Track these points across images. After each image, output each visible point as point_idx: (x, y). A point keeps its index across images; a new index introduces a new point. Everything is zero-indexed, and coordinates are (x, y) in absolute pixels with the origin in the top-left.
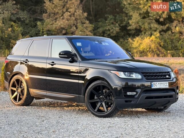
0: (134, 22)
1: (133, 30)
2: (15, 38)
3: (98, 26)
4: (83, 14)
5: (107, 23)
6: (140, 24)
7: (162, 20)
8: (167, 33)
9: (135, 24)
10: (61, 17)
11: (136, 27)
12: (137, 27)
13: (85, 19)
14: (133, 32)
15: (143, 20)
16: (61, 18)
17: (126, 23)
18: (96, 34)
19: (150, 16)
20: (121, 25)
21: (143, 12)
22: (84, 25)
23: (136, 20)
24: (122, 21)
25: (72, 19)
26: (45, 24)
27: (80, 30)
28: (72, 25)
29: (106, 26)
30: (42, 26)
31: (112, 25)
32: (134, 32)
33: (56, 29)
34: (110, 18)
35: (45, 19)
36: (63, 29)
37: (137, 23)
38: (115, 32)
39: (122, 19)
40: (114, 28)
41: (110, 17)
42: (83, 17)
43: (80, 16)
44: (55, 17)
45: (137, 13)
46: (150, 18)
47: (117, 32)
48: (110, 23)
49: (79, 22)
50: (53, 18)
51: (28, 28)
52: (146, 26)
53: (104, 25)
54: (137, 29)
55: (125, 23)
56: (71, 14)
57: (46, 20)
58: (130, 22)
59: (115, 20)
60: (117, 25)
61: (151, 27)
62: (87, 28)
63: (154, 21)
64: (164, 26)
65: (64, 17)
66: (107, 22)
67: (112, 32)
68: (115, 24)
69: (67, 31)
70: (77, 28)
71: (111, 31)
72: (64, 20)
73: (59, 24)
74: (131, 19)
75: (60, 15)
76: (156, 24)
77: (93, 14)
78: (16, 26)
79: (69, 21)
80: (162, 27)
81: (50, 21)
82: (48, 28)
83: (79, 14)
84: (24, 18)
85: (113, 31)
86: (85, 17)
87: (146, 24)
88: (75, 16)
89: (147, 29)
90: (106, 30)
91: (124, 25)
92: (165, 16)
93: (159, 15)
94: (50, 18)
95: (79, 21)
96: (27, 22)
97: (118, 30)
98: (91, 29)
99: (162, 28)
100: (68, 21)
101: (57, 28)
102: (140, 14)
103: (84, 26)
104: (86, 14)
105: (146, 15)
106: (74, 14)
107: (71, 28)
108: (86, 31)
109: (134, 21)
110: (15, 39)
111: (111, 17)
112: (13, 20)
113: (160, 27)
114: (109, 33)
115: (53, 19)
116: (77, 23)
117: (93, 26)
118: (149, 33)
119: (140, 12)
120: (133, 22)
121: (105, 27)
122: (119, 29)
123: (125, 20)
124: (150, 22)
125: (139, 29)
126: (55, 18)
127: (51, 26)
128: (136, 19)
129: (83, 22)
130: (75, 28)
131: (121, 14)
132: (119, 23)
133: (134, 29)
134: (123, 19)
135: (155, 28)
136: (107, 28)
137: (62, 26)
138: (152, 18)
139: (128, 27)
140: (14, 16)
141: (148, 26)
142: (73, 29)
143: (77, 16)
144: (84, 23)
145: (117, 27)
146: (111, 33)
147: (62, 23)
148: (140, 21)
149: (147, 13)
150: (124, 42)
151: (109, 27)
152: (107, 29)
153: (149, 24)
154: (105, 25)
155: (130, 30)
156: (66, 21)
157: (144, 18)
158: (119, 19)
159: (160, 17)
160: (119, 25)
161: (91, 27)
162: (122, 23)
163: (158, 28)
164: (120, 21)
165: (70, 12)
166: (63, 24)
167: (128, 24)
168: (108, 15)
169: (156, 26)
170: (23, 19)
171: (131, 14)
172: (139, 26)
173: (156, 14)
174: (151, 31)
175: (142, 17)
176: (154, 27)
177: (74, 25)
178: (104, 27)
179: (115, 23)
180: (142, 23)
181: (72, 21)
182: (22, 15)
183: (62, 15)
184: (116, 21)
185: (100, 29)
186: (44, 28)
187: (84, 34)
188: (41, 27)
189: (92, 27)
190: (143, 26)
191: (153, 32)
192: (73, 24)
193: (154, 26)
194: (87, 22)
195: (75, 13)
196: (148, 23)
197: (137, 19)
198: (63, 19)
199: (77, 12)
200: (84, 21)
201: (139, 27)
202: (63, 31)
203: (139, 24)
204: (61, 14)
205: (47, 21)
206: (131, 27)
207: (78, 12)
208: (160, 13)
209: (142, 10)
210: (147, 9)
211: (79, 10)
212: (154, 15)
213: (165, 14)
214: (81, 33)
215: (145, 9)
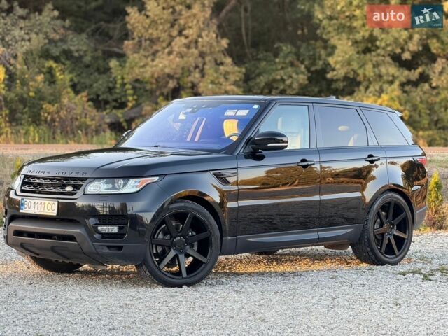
0: (341, 62)
1: (339, 80)
2: (52, 98)
3: (258, 71)
4: (218, 42)
5: (279, 63)
6: (355, 66)
7: (407, 56)
8: (419, 89)
9: (342, 66)
10: (164, 48)
11: (346, 73)
12: (349, 73)
13: (224, 55)
14: (341, 85)
15: (362, 56)
16: (167, 50)
17: (324, 64)
18: (252, 89)
19: (379, 48)
20: (313, 69)
21: (363, 37)
22: (221, 68)
23: (343, 57)
24: (314, 59)
25: (193, 54)
26: (127, 65)
27: (209, 81)
28: (192, 69)
29: (277, 70)
30: (121, 70)
31: (290, 69)
32: (344, 87)
33: (152, 76)
34: (285, 52)
35: (129, 53)
36: (170, 76)
37: (346, 64)
38: (296, 86)
39: (314, 55)
40: (294, 75)
41: (284, 48)
42: (217, 49)
43: (211, 46)
44: (152, 47)
45: (348, 39)
46: (379, 51)
47: (300, 85)
48: (284, 63)
49: (210, 61)
50: (148, 51)
51: (91, 74)
52: (369, 71)
53: (271, 67)
54: (349, 77)
55: (321, 63)
56: (190, 42)
57: (131, 57)
58: (331, 60)
59: (298, 55)
60: (302, 67)
61: (382, 74)
62: (227, 77)
63: (388, 59)
64: (413, 71)
65: (172, 48)
66: (277, 60)
67: (290, 86)
68: (298, 66)
69: (181, 83)
70: (203, 76)
71: (288, 82)
72: (172, 57)
73: (161, 65)
74: (333, 54)
75: (164, 45)
76: (393, 66)
77: (247, 40)
78: (59, 71)
79: (185, 59)
80: (406, 72)
81: (140, 59)
82: (134, 75)
83: (208, 42)
84: (81, 50)
85: (292, 83)
86: (223, 49)
87: (369, 67)
88: (200, 47)
89: (371, 79)
90: (275, 81)
91: (318, 67)
92: (414, 46)
93: (400, 44)
94: (142, 52)
95: (208, 59)
96: (87, 59)
97: (303, 79)
98: (238, 79)
99: (408, 76)
100: (181, 59)
101: (156, 76)
102: (356, 42)
103: (220, 72)
104: (225, 43)
105: (370, 45)
106: (196, 42)
107: (190, 75)
108: (224, 84)
109: (340, 59)
110: (53, 100)
111: (286, 48)
112: (54, 55)
113: (402, 73)
114: (282, 87)
115: (147, 54)
116: (204, 64)
117: (244, 70)
118: (377, 88)
119: (355, 37)
120: (336, 63)
121: (273, 75)
122: (306, 77)
123: (320, 56)
124: (380, 62)
125: (353, 78)
126: (152, 51)
127: (142, 70)
128: (344, 54)
129: (219, 62)
130: (197, 75)
131: (313, 42)
132: (307, 63)
133: (342, 79)
134: (317, 54)
135: (389, 76)
136: (277, 75)
137: (167, 71)
138: (383, 53)
139: (328, 73)
140: (56, 46)
141: (374, 72)
142: (195, 77)
143: (203, 46)
144: (222, 64)
145: (303, 73)
146: (286, 88)
147: (166, 63)
148: (353, 60)
149: (372, 39)
151: (282, 72)
152: (279, 77)
153: (376, 66)
154: (274, 67)
155: (332, 81)
156: (178, 59)
157: (367, 51)
158: (307, 54)
159: (403, 50)
160: (306, 67)
161: (236, 72)
162: (314, 64)
163: (398, 77)
164: (310, 59)
165: (187, 37)
166: (170, 66)
167: (328, 67)
168: (281, 45)
169: (393, 70)
170: (76, 54)
171: (333, 41)
172: (353, 70)
173: (392, 43)
174: (380, 84)
175: (360, 49)
176: (388, 74)
177: (196, 67)
178: (271, 74)
179: (296, 63)
180: (358, 63)
181: (191, 59)
182: (76, 43)
183: (169, 44)
184: (301, 59)
185: (262, 78)
186: (125, 76)
187: (220, 88)
188: (119, 72)
189: (240, 72)
190: (360, 72)
191: (386, 86)
192: (194, 65)
193: (387, 70)
194: (229, 60)
195: (200, 40)
196: (373, 64)
197: (346, 53)
198: (170, 53)
199: (205, 38)
200: (221, 58)
201: (352, 73)
202: (171, 82)
203: (352, 65)
204: (167, 42)
205: (133, 57)
206: (335, 73)
207: (207, 36)
208: (401, 40)
209: (359, 33)
210: (371, 29)
211: (209, 32)
212: (387, 45)
213: (415, 43)
214: (212, 88)
215: (367, 31)
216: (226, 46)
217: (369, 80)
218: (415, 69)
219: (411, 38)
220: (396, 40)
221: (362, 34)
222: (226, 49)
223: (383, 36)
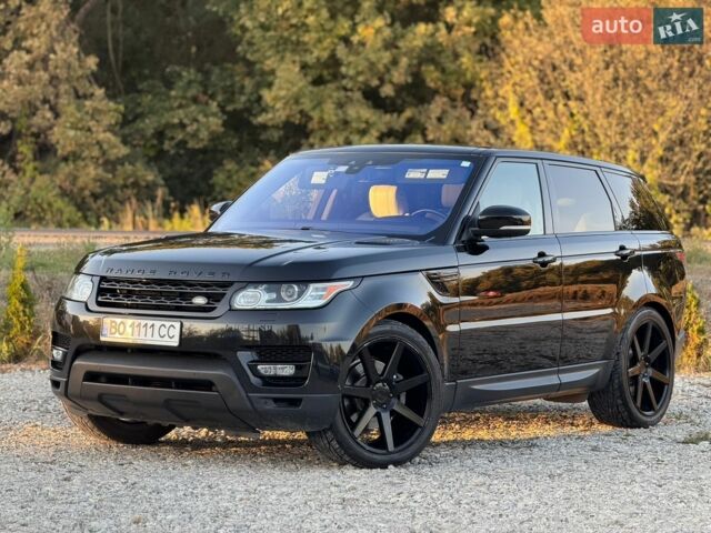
0: (284, 98)
1: (276, 127)
3: (139, 110)
4: (79, 59)
5: (176, 98)
6: (307, 105)
7: (387, 91)
9: (286, 104)
11: (288, 117)
12: (293, 116)
13: (90, 82)
14: (276, 135)
15: (315, 89)
17: (249, 100)
18: (129, 139)
19: (344, 77)
20: (230, 108)
21: (318, 59)
22: (88, 103)
23: (288, 90)
24: (231, 93)
25: (40, 79)
27: (68, 125)
28: (38, 103)
29: (172, 109)
31: (193, 108)
32: (280, 138)
34: (185, 80)
37: (292, 102)
38: (204, 134)
39: (232, 86)
40: (201, 118)
41: (184, 74)
42: (80, 72)
43: (69, 66)
45: (294, 62)
46: (344, 82)
47: (212, 133)
48: (184, 97)
49: (66, 92)
52: (330, 113)
53: (161, 104)
54: (293, 124)
55: (243, 98)
56: (35, 60)
58: (267, 95)
59: (205, 85)
60: (214, 106)
61: (349, 119)
62: (97, 117)
63: (358, 95)
64: (396, 115)
65: (4, 68)
66: (173, 93)
67: (195, 135)
68: (207, 104)
69: (18, 126)
70: (57, 115)
71: (189, 129)
72: (6, 83)
74: (270, 85)
76: (365, 106)
77: (117, 61)
79: (28, 87)
80: (388, 117)
83: (65, 61)
85: (198, 130)
86: (89, 72)
87: (329, 107)
88: (51, 68)
89: (332, 127)
90: (169, 126)
91: (239, 106)
92: (399, 76)
93: (379, 72)
95: (63, 87)
97: (217, 125)
98: (113, 122)
99: (389, 123)
100: (21, 88)
102: (304, 67)
103: (86, 109)
104: (92, 62)
105: (325, 73)
106: (45, 60)
107: (34, 114)
108: (94, 129)
109: (283, 93)
111: (189, 74)
113: (380, 118)
114: (180, 136)
116: (57, 96)
117: (122, 108)
118: (340, 139)
119: (303, 59)
120: (276, 99)
121: (167, 116)
122: (220, 122)
123: (243, 87)
124: (344, 100)
125: (300, 125)
128: (289, 86)
130: (49, 115)
131: (230, 65)
132: (220, 98)
133: (281, 125)
134: (238, 85)
135: (361, 122)
136: (173, 117)
138: (349, 86)
139: (255, 116)
141: (336, 115)
142: (44, 118)
143: (56, 67)
144: (85, 97)
145: (214, 115)
146: (187, 138)
148: (304, 95)
149: (334, 62)
150: (242, 174)
151: (181, 113)
152: (176, 121)
153: (340, 105)
154: (167, 104)
155: (264, 127)
156: (16, 88)
157: (318, 82)
158: (222, 84)
159: (382, 81)
160: (219, 105)
161: (112, 110)
162: (230, 100)
163: (374, 124)
164: (225, 92)
165: (29, 51)
167: (256, 105)
168: (177, 68)
169: (367, 113)
171: (269, 64)
172: (301, 112)
173: (366, 70)
174: (345, 134)
175: (310, 79)
176: (359, 119)
177: (45, 101)
178: (163, 115)
179: (203, 98)
180: (312, 101)
181: (36, 88)
184: (210, 92)
185: (147, 121)
187: (87, 138)
189: (116, 110)
190: (315, 115)
191: (354, 139)
192: (41, 97)
193: (358, 112)
194: (100, 92)
195: (52, 56)
196: (334, 103)
197: (293, 84)
199: (59, 52)
200: (85, 87)
201: (298, 116)
203: (302, 104)
206: (270, 116)
207: (64, 50)
208: (381, 67)
209: (312, 53)
210: (332, 47)
211: (66, 45)
212: (359, 73)
213: (402, 71)
214: (76, 135)
215: (325, 49)
216: (94, 68)
217: (327, 128)
218: (400, 112)
219: (395, 62)
220: (372, 65)
221: (318, 53)
222: (93, 74)
223: (352, 58)
